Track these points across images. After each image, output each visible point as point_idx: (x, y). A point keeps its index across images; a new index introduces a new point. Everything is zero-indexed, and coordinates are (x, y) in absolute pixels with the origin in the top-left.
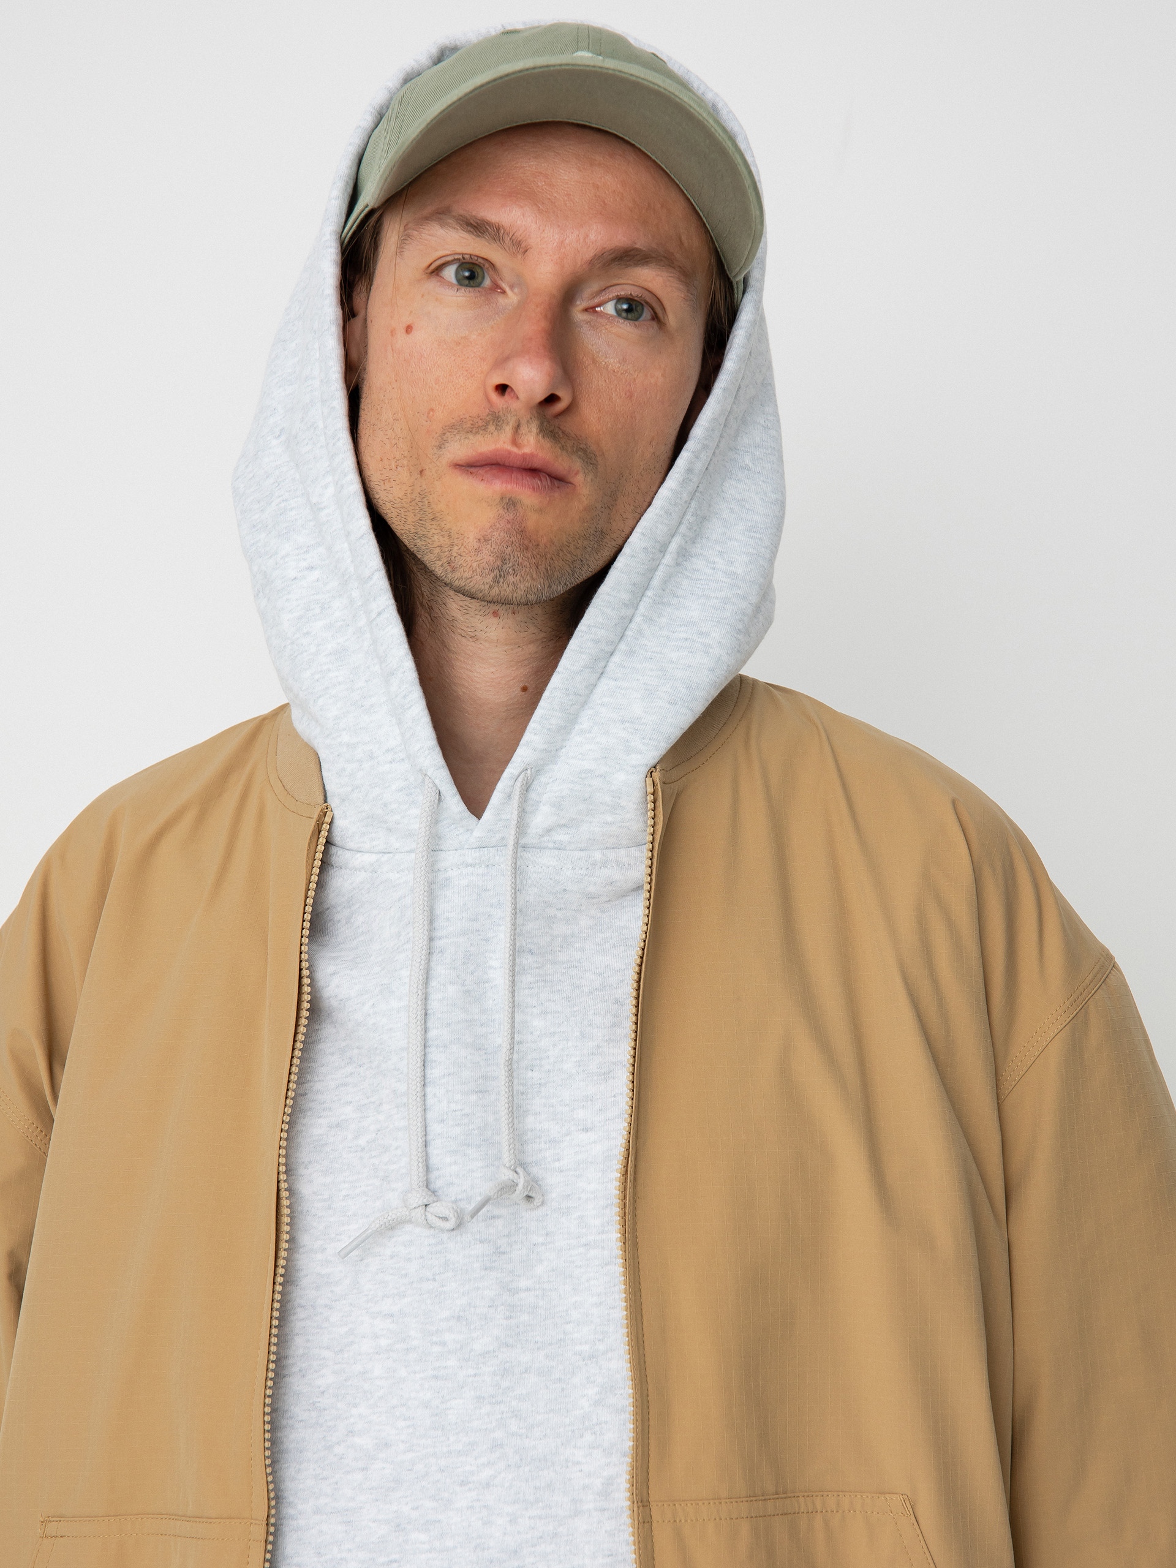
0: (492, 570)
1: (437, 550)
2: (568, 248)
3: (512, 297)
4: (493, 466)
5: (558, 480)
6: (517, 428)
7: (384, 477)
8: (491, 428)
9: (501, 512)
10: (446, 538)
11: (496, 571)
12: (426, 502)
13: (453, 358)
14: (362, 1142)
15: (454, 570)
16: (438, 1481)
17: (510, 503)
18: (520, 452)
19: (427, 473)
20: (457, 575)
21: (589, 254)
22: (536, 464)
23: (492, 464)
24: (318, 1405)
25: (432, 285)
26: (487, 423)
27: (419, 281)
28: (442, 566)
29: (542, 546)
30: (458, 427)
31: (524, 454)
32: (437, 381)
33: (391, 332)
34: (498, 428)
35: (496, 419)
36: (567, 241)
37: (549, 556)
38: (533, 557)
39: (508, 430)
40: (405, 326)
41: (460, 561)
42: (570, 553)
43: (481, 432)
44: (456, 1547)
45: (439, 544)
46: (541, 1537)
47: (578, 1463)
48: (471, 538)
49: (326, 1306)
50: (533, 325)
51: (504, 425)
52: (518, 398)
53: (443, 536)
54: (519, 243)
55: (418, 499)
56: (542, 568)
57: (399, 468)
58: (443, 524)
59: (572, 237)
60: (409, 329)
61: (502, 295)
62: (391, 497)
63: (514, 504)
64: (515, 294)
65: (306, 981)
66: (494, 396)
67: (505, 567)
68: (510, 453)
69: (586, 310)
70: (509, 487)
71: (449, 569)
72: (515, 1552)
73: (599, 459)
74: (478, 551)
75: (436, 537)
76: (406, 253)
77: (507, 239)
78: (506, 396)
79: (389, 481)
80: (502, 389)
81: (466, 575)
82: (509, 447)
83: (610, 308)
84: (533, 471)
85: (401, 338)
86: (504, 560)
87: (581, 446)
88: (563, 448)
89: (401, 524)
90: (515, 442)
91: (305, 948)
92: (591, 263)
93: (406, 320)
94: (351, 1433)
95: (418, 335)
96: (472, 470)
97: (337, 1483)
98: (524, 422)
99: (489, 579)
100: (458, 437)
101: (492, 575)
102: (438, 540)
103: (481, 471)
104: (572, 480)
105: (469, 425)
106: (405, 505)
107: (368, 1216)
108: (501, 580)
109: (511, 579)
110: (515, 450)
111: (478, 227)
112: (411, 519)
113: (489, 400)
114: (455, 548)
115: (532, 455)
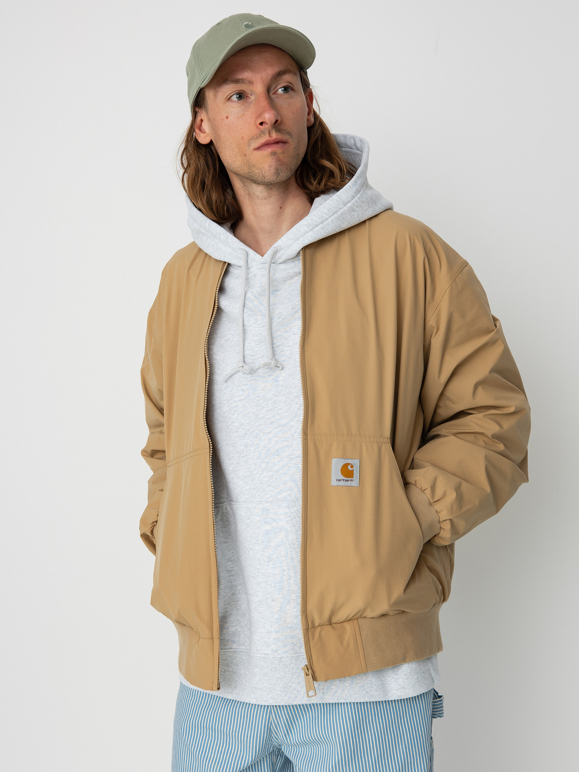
0: (276, 174)
1: (258, 175)
2: (264, 78)
3: (253, 98)
4: (266, 146)
5: (285, 142)
6: (269, 133)
7: (233, 161)
8: (262, 135)
9: (273, 157)
10: (259, 170)
11: (277, 174)
12: (250, 163)
13: (243, 121)
14: (232, 344)
15: (264, 178)
16: (257, 433)
17: (274, 154)
18: (273, 139)
19: (247, 155)
20: (266, 179)
21: (270, 77)
22: (278, 140)
23: (266, 145)
24: (224, 416)
25: (229, 103)
26: (261, 134)
27: (224, 103)
28: (261, 178)
29: (286, 163)
30: (252, 139)
31: (274, 139)
32: (241, 129)
33: (222, 120)
34: (264, 134)
35: (263, 132)
36: (263, 76)
37: (289, 165)
38: (285, 166)
39: (267, 134)
40: (225, 117)
41: (266, 175)
42: (294, 162)
43: (260, 138)
44: (261, 451)
45: (257, 172)
46: (284, 446)
47: (294, 426)
48: (267, 168)
49: (225, 389)
50: (264, 103)
51: (266, 133)
52: (267, 124)
53: (258, 170)
54: (250, 82)
55: (246, 163)
56: (288, 169)
57: (237, 157)
58: (257, 167)
59: (264, 74)
60: (227, 117)
61: (249, 99)
62: (237, 165)
63: (276, 154)
64: (253, 97)
65: (216, 302)
66: (260, 127)
67: (279, 171)
68: (270, 140)
69: (273, 94)
70: (273, 149)
71: (263, 178)
72: (277, 451)
73: (292, 133)
74: (270, 170)
75: (256, 171)
76: (218, 96)
77: (247, 82)
78: (263, 125)
79: (235, 161)
80: (261, 124)
81: (269, 178)
82: (269, 138)
83: (280, 91)
84: (277, 142)
85: (226, 121)
86: (278, 170)
87: (287, 131)
88: (283, 134)
89: (243, 171)
90: (270, 137)
91: (217, 295)
92: (271, 80)
93: (225, 115)
94: (233, 422)
95: (231, 118)
96: (260, 149)
97: (230, 436)
98: (271, 130)
99: (276, 176)
100: (253, 141)
101: (276, 175)
102: (257, 171)
103: (263, 148)
104: (288, 142)
105: (255, 137)
106: (242, 166)
107: (233, 364)
108: (279, 176)
109: (281, 174)
110: (271, 138)
111: (237, 81)
112: (246, 169)
113: (259, 128)
114: (263, 172)
115: (276, 138)
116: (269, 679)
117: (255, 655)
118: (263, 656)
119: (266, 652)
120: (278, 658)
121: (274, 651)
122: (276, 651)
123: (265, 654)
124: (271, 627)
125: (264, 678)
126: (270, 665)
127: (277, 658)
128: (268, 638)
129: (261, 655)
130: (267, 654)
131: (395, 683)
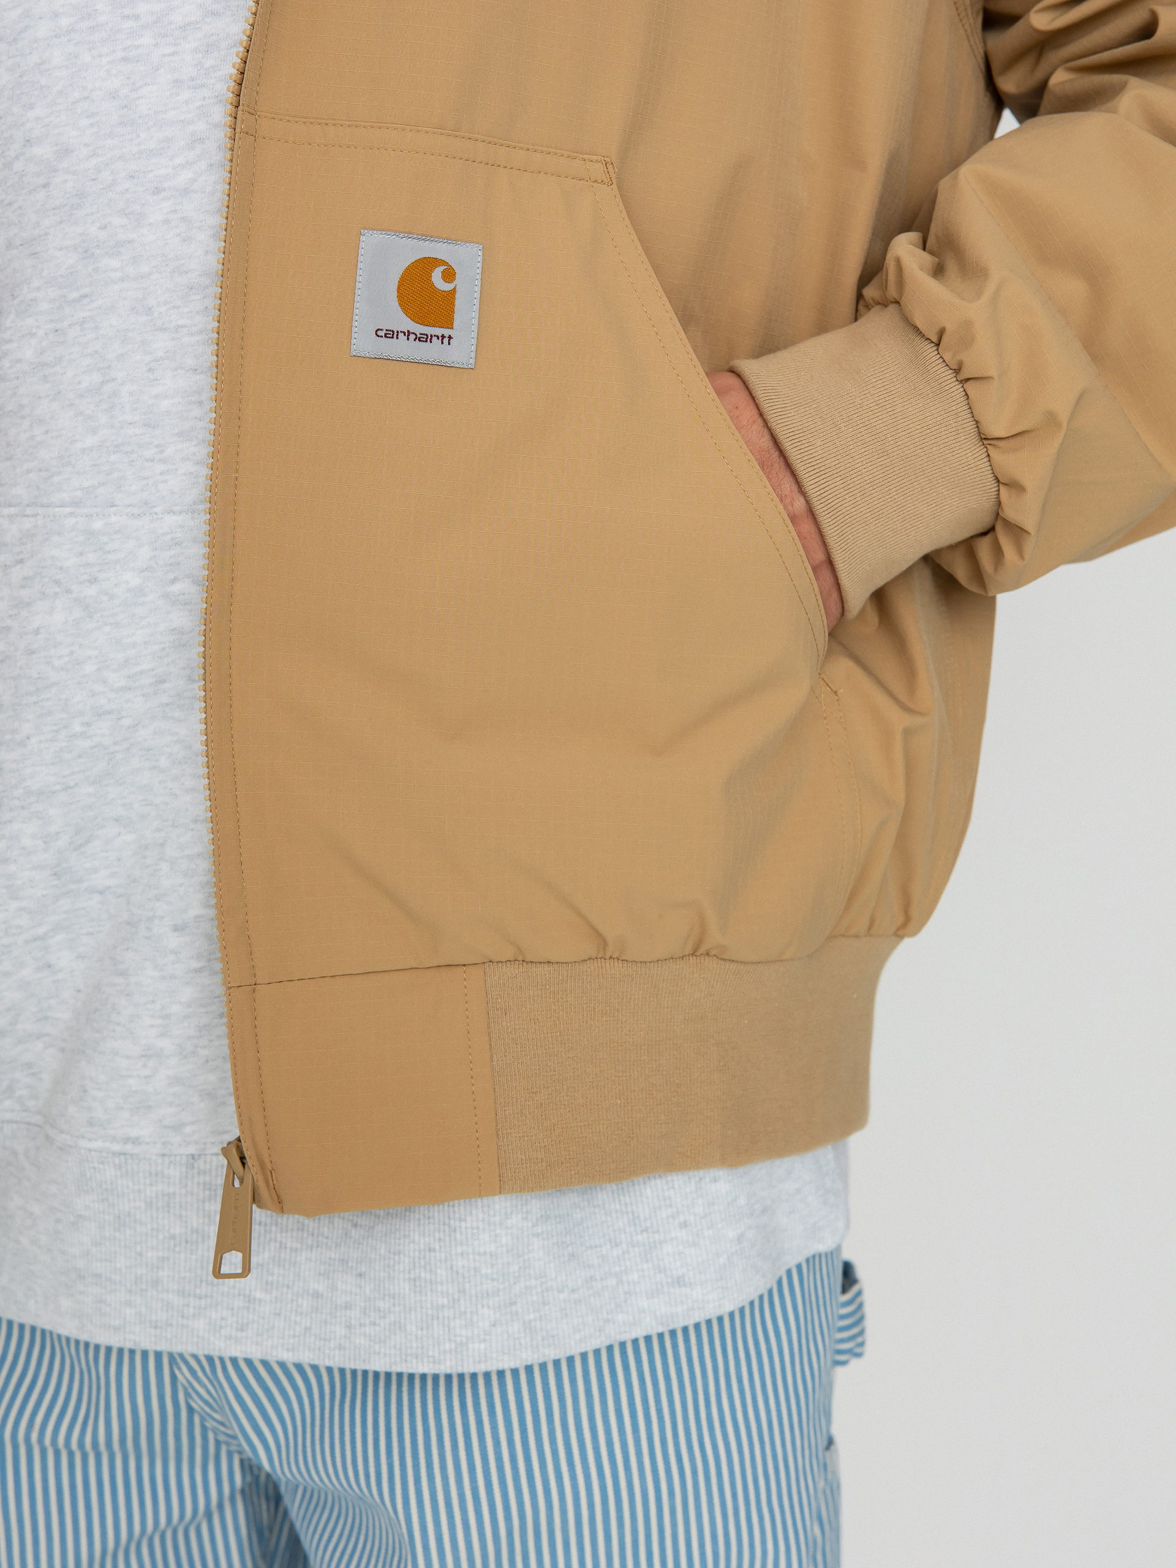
116: (138, 1240)
117: (83, 1143)
118: (116, 1147)
119: (134, 1133)
120: (184, 1158)
121: (166, 1127)
122: (178, 1128)
123: (127, 1140)
124: (162, 1035)
125: (117, 1234)
126: (148, 1182)
127: (178, 1158)
128: (146, 1077)
129: (108, 1144)
130: (136, 1141)
131: (645, 1266)
